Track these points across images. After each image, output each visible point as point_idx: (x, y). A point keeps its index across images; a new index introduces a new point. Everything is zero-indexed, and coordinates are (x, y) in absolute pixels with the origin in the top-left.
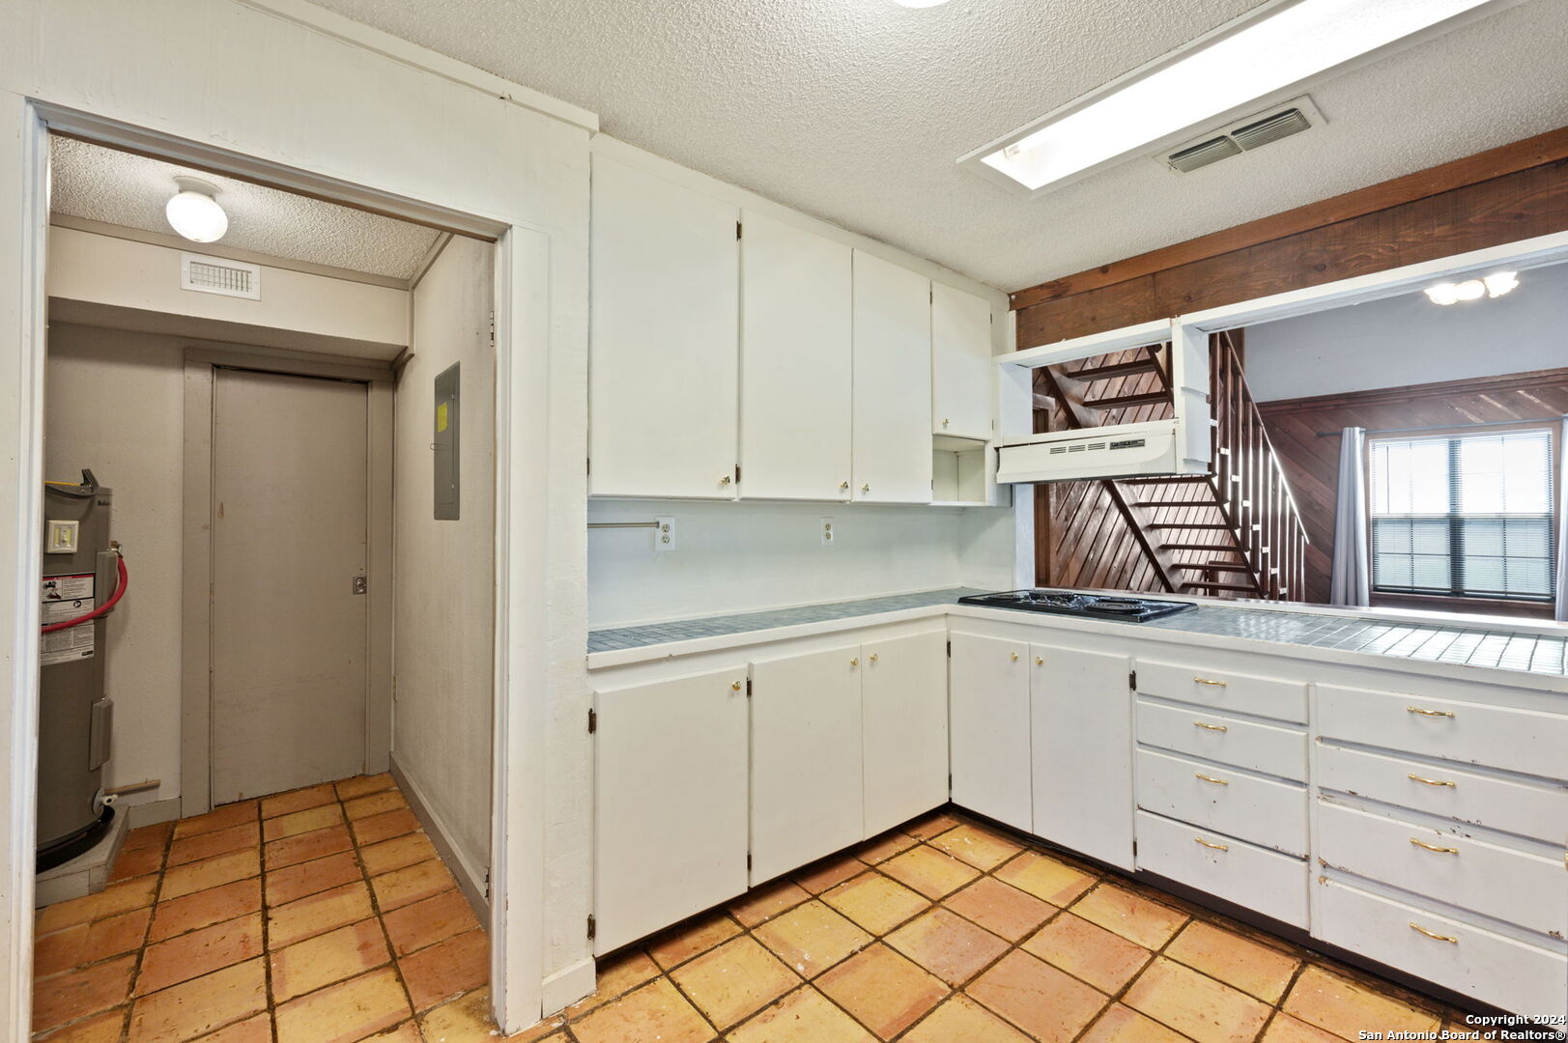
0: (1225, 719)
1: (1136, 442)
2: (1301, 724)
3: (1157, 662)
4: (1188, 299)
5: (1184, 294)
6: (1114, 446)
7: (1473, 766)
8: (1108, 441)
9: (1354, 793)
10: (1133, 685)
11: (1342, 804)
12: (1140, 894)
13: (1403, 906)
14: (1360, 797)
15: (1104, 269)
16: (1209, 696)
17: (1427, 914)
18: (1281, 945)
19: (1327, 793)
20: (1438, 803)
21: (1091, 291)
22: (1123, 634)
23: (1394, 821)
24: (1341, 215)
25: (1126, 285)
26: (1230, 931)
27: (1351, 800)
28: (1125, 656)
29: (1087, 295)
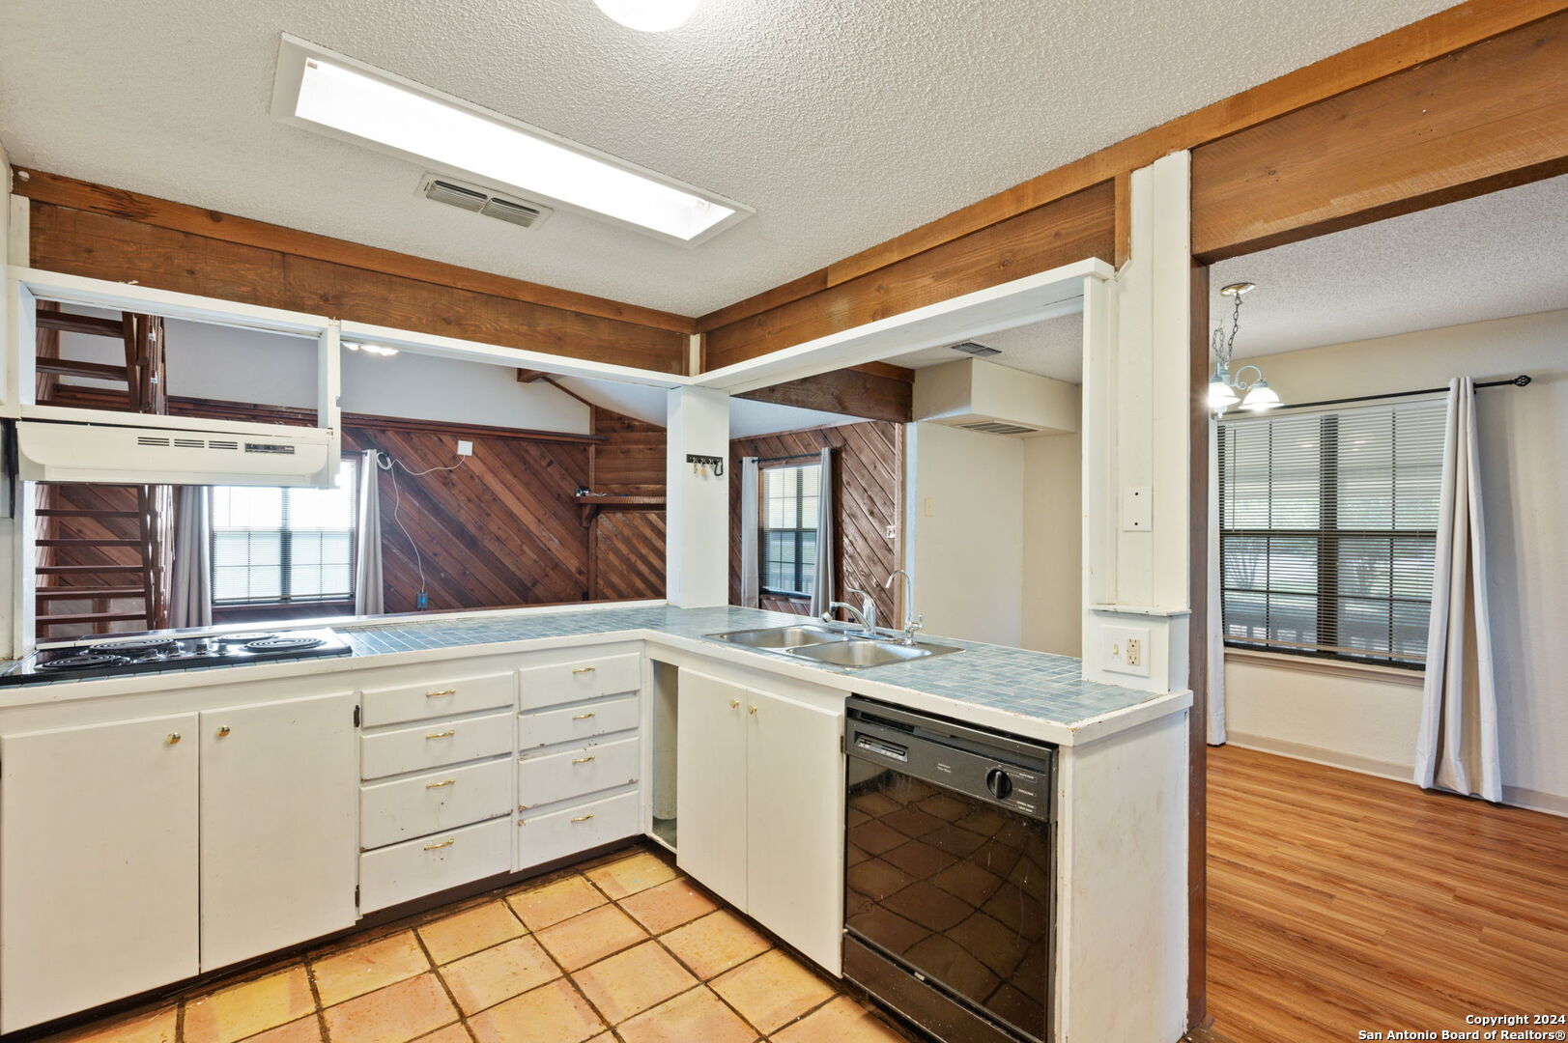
0: (453, 723)
1: (283, 447)
2: (507, 707)
3: (385, 689)
4: (325, 298)
5: (321, 292)
6: (250, 447)
7: (603, 697)
8: (242, 441)
9: (542, 745)
10: (357, 723)
11: (533, 757)
12: (355, 946)
13: (567, 810)
14: (547, 746)
15: (215, 216)
16: (441, 706)
17: (580, 807)
18: (480, 901)
19: (524, 753)
20: (586, 730)
21: (187, 234)
22: (349, 668)
23: (563, 754)
24: (467, 285)
25: (245, 250)
26: (447, 916)
27: (543, 750)
28: (349, 692)
29: (182, 237)
